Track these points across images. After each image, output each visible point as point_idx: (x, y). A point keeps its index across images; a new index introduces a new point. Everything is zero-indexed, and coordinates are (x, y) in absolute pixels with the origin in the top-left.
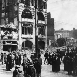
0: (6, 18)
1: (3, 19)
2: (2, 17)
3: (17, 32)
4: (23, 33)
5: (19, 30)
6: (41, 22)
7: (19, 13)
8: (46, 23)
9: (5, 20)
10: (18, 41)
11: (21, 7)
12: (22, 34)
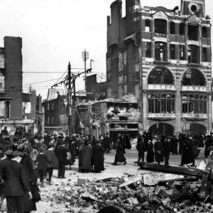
0: (125, 84)
1: (121, 87)
2: (120, 82)
3: (138, 110)
4: (151, 110)
5: (142, 105)
6: (194, 89)
7: (143, 76)
8: (210, 89)
9: (123, 88)
10: (140, 125)
11: (146, 64)
12: (150, 112)
